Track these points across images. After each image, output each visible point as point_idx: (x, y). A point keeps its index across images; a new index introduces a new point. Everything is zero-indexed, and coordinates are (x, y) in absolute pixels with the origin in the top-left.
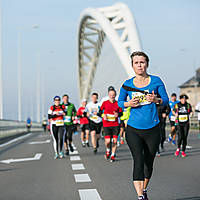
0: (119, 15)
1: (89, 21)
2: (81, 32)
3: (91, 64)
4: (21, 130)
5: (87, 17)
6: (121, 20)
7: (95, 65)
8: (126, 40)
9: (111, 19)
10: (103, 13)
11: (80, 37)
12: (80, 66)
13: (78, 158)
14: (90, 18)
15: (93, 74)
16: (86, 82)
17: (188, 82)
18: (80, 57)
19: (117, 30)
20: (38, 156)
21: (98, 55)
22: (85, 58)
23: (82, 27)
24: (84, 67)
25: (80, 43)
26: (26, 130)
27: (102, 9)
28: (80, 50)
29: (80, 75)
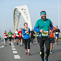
6: (25, 10)
7: (18, 22)
8: (26, 15)
9: (22, 9)
11: (14, 14)
13: (14, 47)
14: (17, 9)
15: (18, 24)
16: (16, 26)
18: (14, 20)
19: (24, 12)
21: (19, 19)
24: (15, 22)
25: (14, 16)
27: (20, 7)
28: (14, 18)
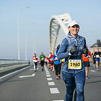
0: (66, 18)
1: (54, 20)
2: (51, 25)
3: (55, 38)
4: (27, 64)
5: (53, 19)
6: (67, 20)
7: (57, 38)
9: (63, 20)
10: (59, 17)
11: (50, 27)
12: (51, 38)
15: (56, 42)
16: (53, 45)
17: (94, 45)
18: (50, 35)
19: (65, 24)
20: (34, 75)
21: (58, 34)
22: (52, 36)
23: (51, 23)
24: (52, 39)
25: (50, 29)
26: (28, 64)
27: (59, 16)
28: (50, 32)
29: (51, 42)
